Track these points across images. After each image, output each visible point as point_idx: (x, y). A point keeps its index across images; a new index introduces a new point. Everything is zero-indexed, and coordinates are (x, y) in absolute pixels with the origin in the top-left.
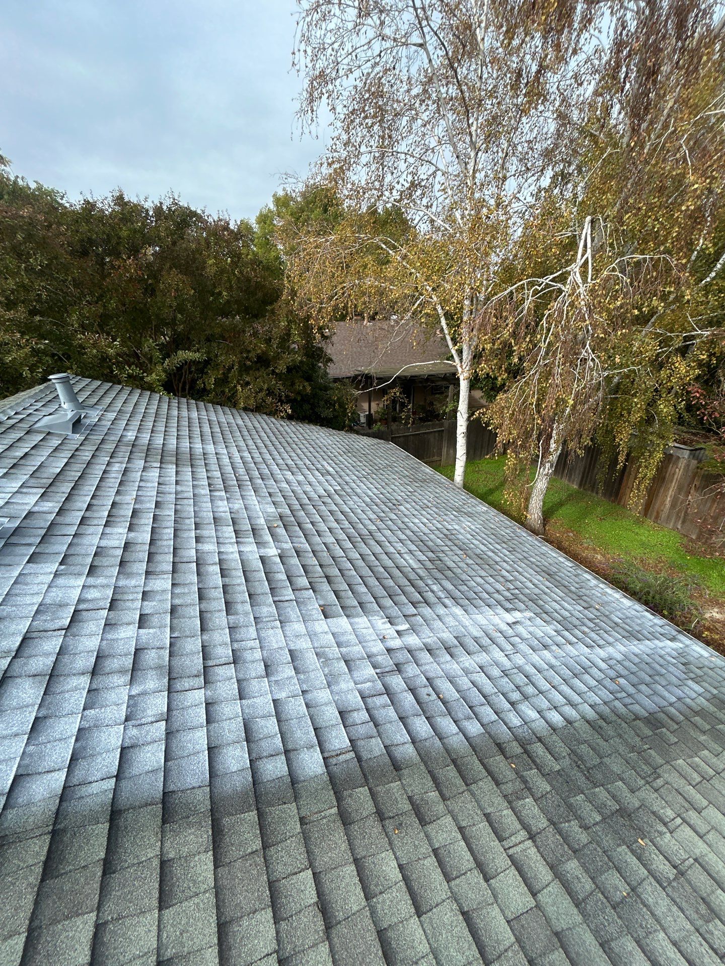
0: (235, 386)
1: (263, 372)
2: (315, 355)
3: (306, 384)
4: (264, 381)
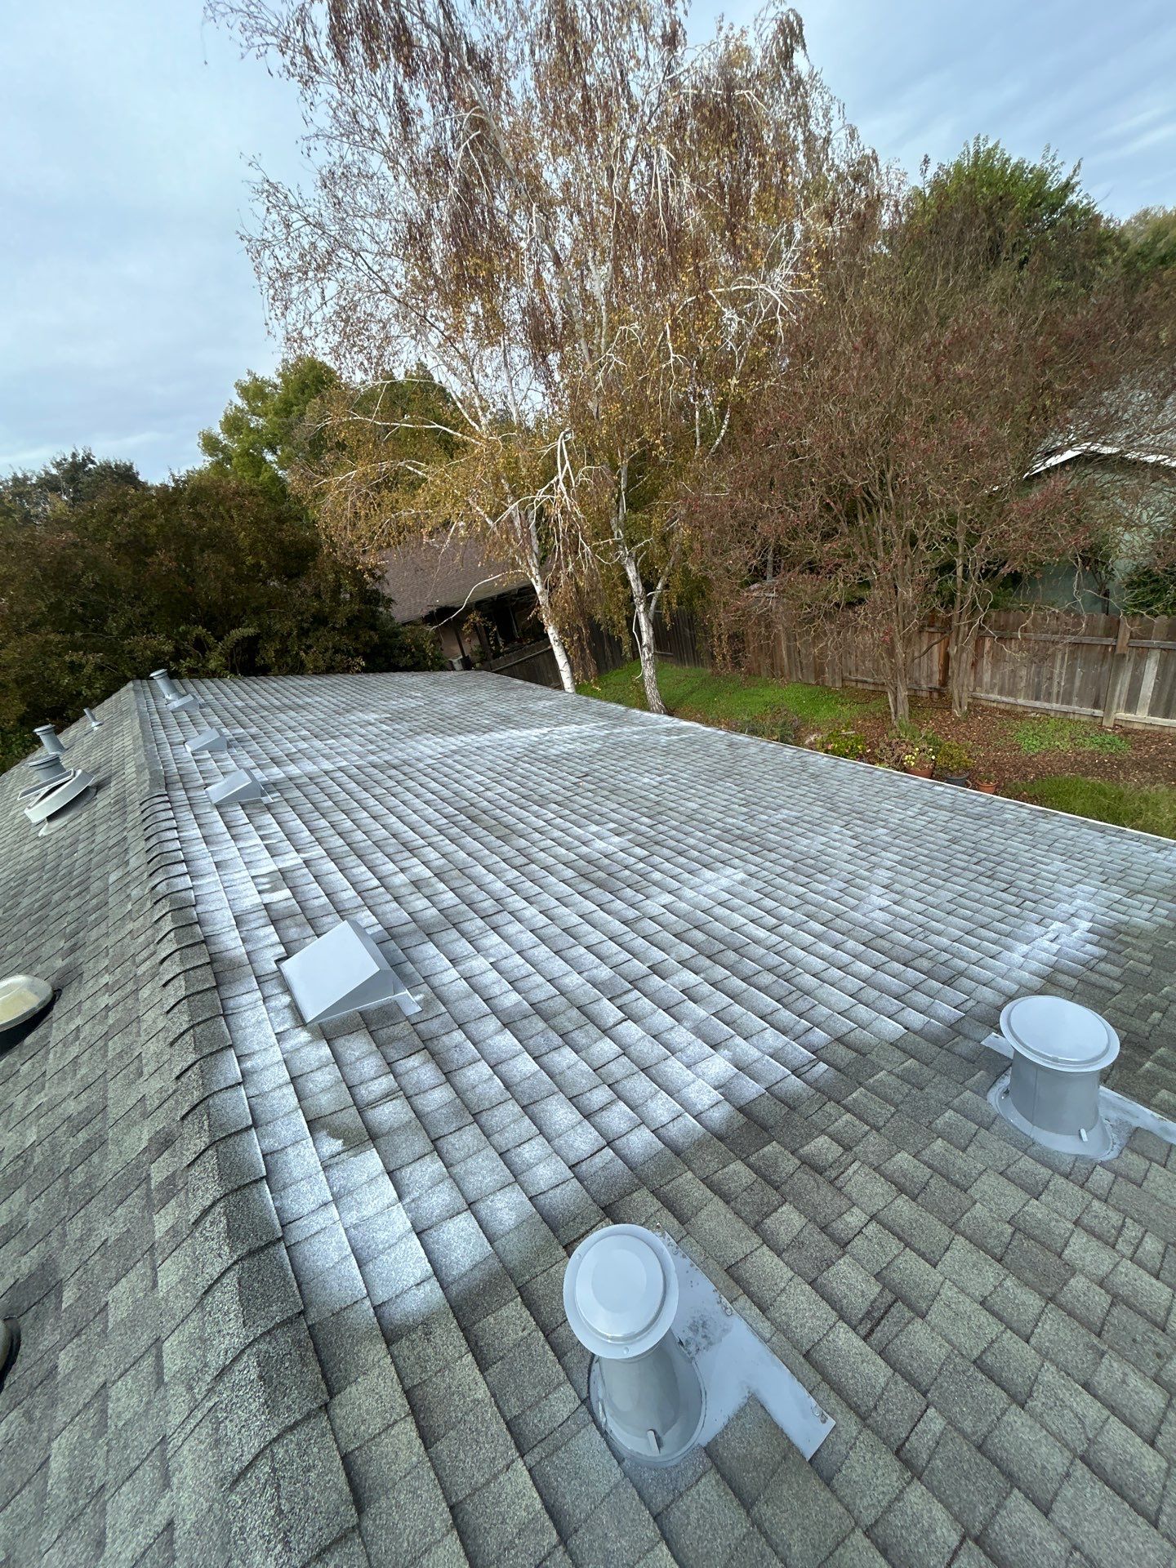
0: (298, 654)
2: (372, 599)
3: (372, 633)
4: (326, 639)
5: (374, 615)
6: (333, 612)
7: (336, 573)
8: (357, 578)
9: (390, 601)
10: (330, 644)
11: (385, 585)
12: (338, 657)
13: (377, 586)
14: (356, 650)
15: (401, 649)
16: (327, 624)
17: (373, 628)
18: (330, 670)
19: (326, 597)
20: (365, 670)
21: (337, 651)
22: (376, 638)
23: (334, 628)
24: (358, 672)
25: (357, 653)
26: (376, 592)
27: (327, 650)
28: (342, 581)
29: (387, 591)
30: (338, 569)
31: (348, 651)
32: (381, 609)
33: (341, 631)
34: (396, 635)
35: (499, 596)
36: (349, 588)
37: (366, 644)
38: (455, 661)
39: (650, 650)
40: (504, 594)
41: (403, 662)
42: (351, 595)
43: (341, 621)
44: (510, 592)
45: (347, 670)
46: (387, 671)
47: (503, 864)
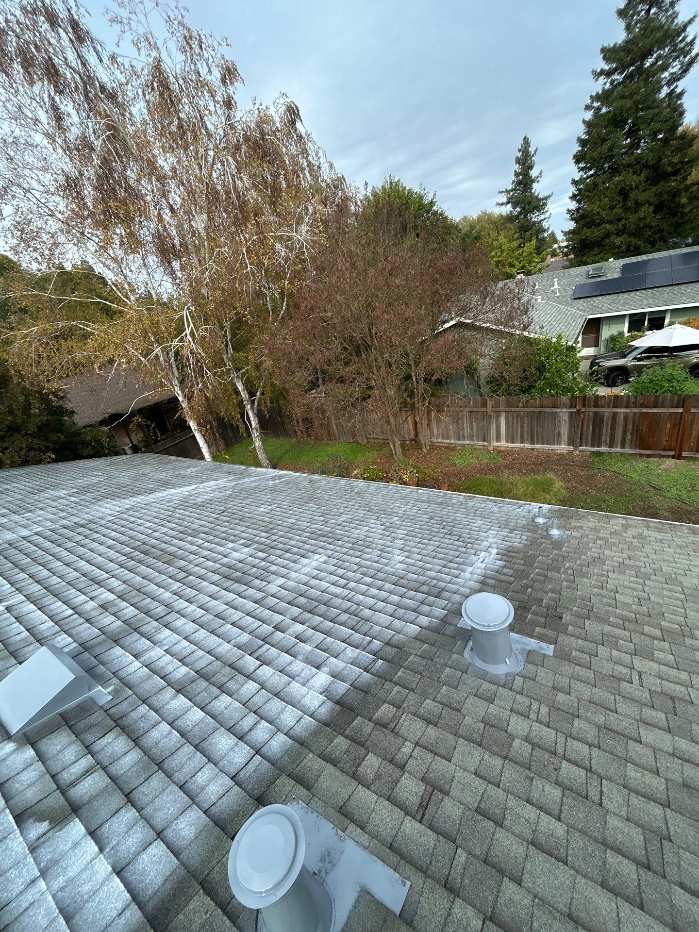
1: (17, 436)
2: (58, 412)
3: (59, 434)
4: (20, 442)
5: (60, 422)
6: (25, 422)
7: (26, 396)
8: (43, 398)
9: (73, 412)
10: (24, 445)
11: (68, 402)
12: (32, 454)
13: (61, 403)
14: (46, 447)
15: (83, 443)
16: (21, 431)
17: (61, 431)
18: (25, 463)
19: (18, 413)
20: (55, 461)
21: (30, 449)
22: (62, 437)
23: (27, 434)
24: (49, 463)
25: (48, 449)
26: (61, 407)
27: (21, 449)
28: (31, 401)
29: (69, 406)
30: (27, 394)
31: (40, 449)
32: (66, 418)
33: (33, 436)
34: (79, 434)
35: (154, 405)
36: (37, 405)
37: (55, 443)
38: (126, 448)
39: (257, 430)
40: (158, 403)
41: (86, 452)
42: (40, 410)
43: (32, 428)
44: (162, 401)
45: (40, 462)
46: (73, 459)
47: (170, 580)
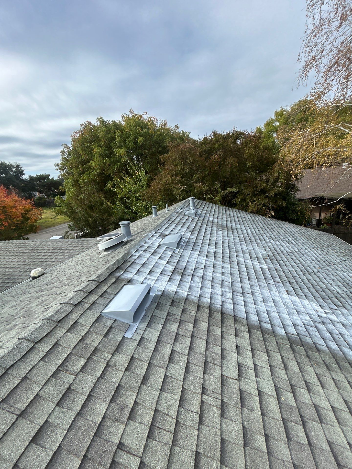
1: (262, 196)
3: (283, 202)
6: (271, 189)
8: (288, 177)
9: (298, 190)
11: (299, 183)
12: (264, 209)
13: (296, 182)
14: (273, 207)
16: (266, 194)
17: (284, 199)
19: (270, 183)
21: (264, 205)
22: (284, 204)
26: (294, 185)
28: (280, 177)
30: (281, 172)
32: (292, 192)
34: (294, 204)
